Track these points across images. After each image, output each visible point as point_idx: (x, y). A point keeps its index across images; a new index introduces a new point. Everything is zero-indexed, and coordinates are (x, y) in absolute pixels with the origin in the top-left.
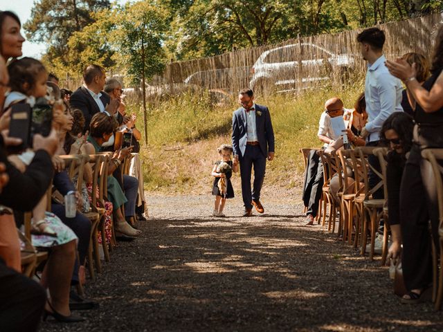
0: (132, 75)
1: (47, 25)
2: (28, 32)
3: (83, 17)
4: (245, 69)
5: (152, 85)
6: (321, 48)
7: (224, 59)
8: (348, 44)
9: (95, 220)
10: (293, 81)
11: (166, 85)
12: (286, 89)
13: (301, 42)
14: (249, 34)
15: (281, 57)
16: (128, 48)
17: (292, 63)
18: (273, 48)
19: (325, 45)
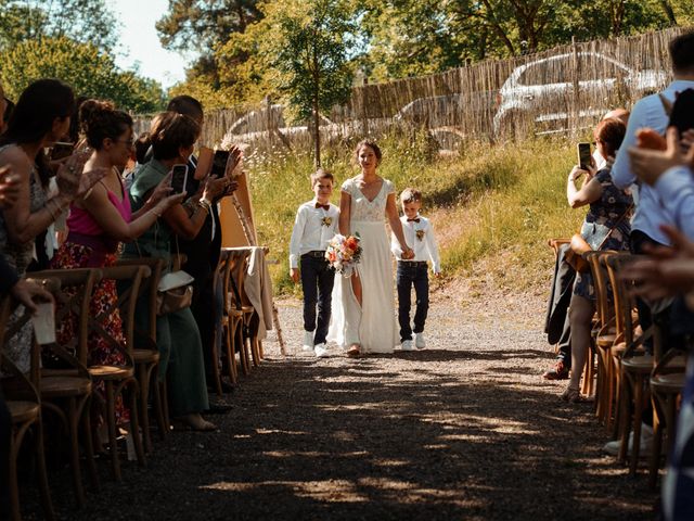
0: (297, 106)
1: (194, 23)
2: (163, 35)
3: (251, 11)
4: (484, 96)
5: (333, 121)
6: (611, 60)
7: (450, 79)
8: (656, 53)
9: (82, 396)
10: (564, 116)
11: (355, 122)
12: (551, 128)
13: (578, 50)
14: (508, 36)
15: (544, 75)
16: (290, 61)
17: (562, 85)
18: (531, 61)
19: (617, 55)
